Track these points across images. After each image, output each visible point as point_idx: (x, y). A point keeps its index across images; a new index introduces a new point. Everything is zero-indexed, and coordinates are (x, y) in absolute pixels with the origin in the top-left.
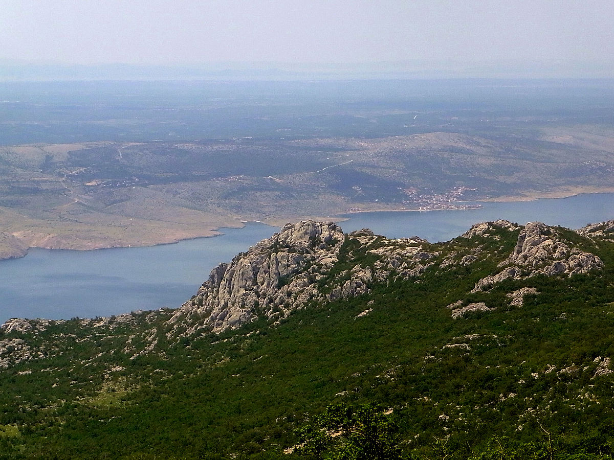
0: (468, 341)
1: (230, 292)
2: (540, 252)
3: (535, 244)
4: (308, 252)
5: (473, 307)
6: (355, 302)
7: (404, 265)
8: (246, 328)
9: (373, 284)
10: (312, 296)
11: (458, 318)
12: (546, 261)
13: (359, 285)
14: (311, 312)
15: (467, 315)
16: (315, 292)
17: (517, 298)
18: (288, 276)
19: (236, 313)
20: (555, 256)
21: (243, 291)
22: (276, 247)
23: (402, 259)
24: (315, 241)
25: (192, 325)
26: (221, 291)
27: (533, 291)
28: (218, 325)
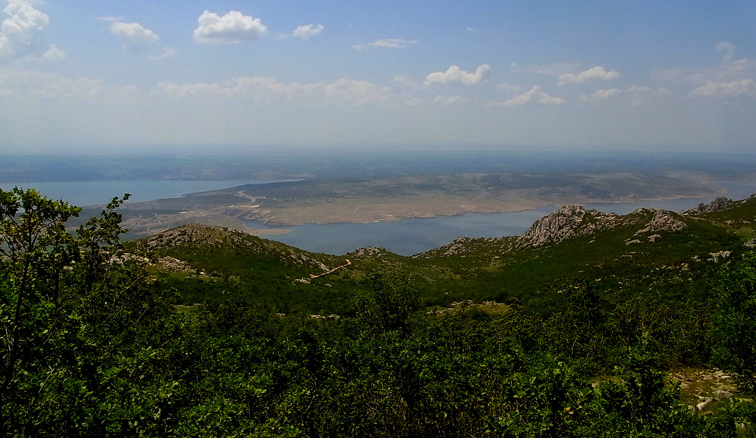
0: (632, 254)
1: (540, 231)
2: (663, 221)
3: (660, 217)
4: (571, 217)
5: (634, 241)
6: (588, 237)
7: (608, 223)
8: (546, 245)
9: (595, 231)
10: (571, 234)
11: (628, 245)
12: (665, 224)
13: (590, 231)
14: (570, 240)
15: (631, 244)
16: (573, 232)
17: (652, 238)
18: (562, 226)
19: (542, 239)
20: (668, 222)
21: (545, 231)
22: (558, 215)
23: (607, 221)
24: (574, 213)
25: (525, 243)
26: (537, 230)
27: (659, 236)
28: (535, 243)
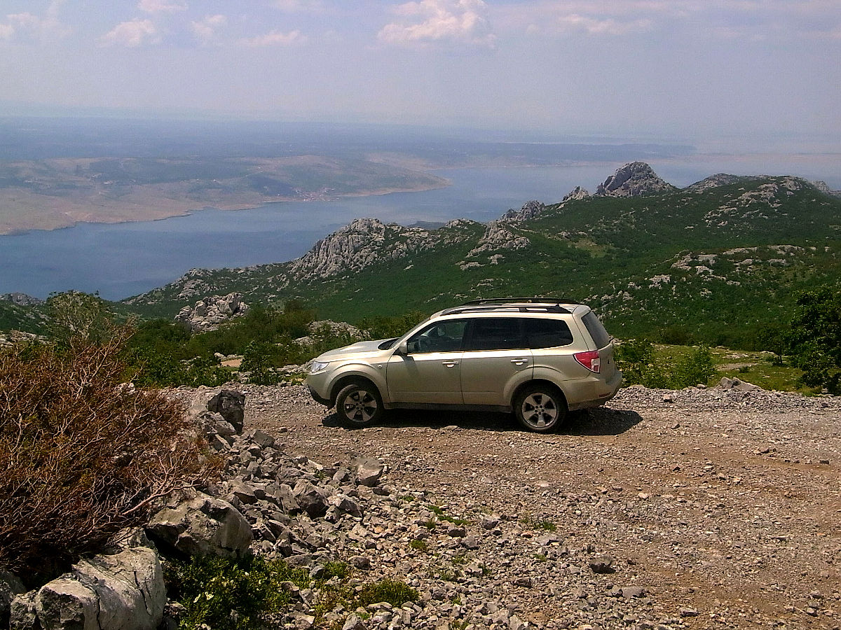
0: (489, 282)
1: (327, 256)
2: (500, 237)
3: (495, 232)
4: (368, 235)
5: (472, 264)
6: (402, 262)
7: (423, 242)
8: (340, 275)
9: (408, 252)
10: (375, 258)
11: (465, 270)
12: (504, 241)
13: (401, 253)
14: (375, 266)
15: (469, 268)
16: (376, 256)
17: (494, 259)
18: (359, 247)
19: (333, 267)
20: (507, 238)
21: (335, 255)
22: (350, 232)
23: (422, 239)
24: (370, 229)
25: (308, 273)
26: (321, 255)
27: (500, 256)
28: (323, 273)
